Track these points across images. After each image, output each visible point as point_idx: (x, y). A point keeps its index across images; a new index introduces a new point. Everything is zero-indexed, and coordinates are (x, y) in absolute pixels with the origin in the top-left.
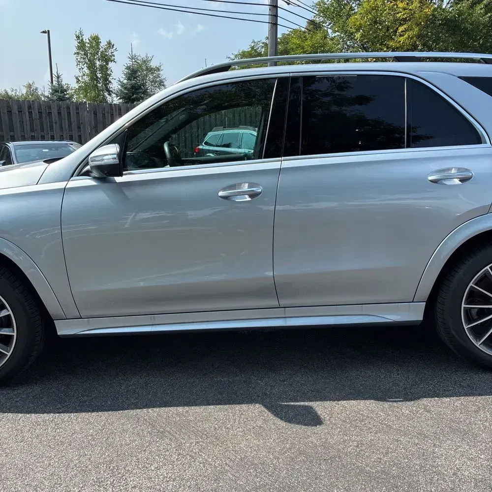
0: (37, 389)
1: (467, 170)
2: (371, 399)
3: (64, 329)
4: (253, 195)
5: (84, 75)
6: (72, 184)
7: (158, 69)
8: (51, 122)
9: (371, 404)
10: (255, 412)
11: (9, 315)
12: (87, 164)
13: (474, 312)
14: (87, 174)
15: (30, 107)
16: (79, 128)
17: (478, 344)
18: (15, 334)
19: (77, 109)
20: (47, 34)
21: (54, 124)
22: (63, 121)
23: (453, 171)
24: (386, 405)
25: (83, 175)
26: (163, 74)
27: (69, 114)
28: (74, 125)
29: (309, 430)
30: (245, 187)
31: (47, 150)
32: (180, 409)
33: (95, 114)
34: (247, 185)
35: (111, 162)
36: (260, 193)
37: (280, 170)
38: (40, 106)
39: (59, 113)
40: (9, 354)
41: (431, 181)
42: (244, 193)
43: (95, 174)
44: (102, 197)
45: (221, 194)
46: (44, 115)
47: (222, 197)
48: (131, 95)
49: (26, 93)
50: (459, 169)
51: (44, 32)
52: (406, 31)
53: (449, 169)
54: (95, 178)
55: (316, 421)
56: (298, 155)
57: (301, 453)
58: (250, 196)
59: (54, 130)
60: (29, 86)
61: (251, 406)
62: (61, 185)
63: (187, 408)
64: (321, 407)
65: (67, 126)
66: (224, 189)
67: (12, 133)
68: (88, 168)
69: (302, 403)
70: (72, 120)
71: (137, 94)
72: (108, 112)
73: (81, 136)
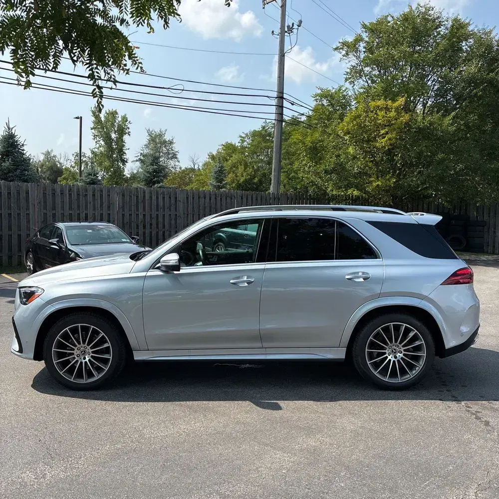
0: (120, 391)
1: (367, 273)
2: (311, 400)
3: (138, 356)
4: (249, 283)
5: (100, 147)
6: (149, 274)
7: (171, 143)
8: (86, 203)
9: (311, 402)
10: (247, 405)
11: (109, 346)
12: (159, 262)
13: (375, 354)
14: (158, 268)
15: (71, 190)
16: (109, 207)
17: (375, 373)
18: (111, 358)
19: (109, 191)
20: (79, 120)
21: (89, 204)
22: (96, 201)
23: (360, 274)
24: (319, 403)
25: (156, 269)
26: (176, 147)
27: (101, 196)
28: (105, 205)
29: (275, 412)
30: (245, 278)
31: (91, 231)
32: (204, 402)
33: (123, 195)
34: (246, 277)
35: (174, 264)
36: (253, 282)
37: (264, 270)
38: (78, 189)
39: (94, 195)
40: (107, 370)
41: (347, 279)
42: (244, 282)
43: (163, 269)
44: (166, 281)
45: (231, 281)
46: (81, 197)
47: (232, 283)
48: (153, 178)
49: (43, 160)
50: (363, 273)
51: (77, 118)
52: (387, 133)
53: (358, 273)
54: (162, 271)
55: (278, 408)
56: (275, 261)
57: (268, 419)
58: (248, 283)
59: (88, 209)
60: (48, 153)
61: (244, 402)
62: (144, 274)
63: (208, 402)
64: (282, 403)
65: (99, 206)
66: (233, 279)
67: (54, 212)
68: (159, 265)
69: (272, 401)
70: (104, 201)
71: (158, 177)
72: (134, 195)
73: (110, 214)
